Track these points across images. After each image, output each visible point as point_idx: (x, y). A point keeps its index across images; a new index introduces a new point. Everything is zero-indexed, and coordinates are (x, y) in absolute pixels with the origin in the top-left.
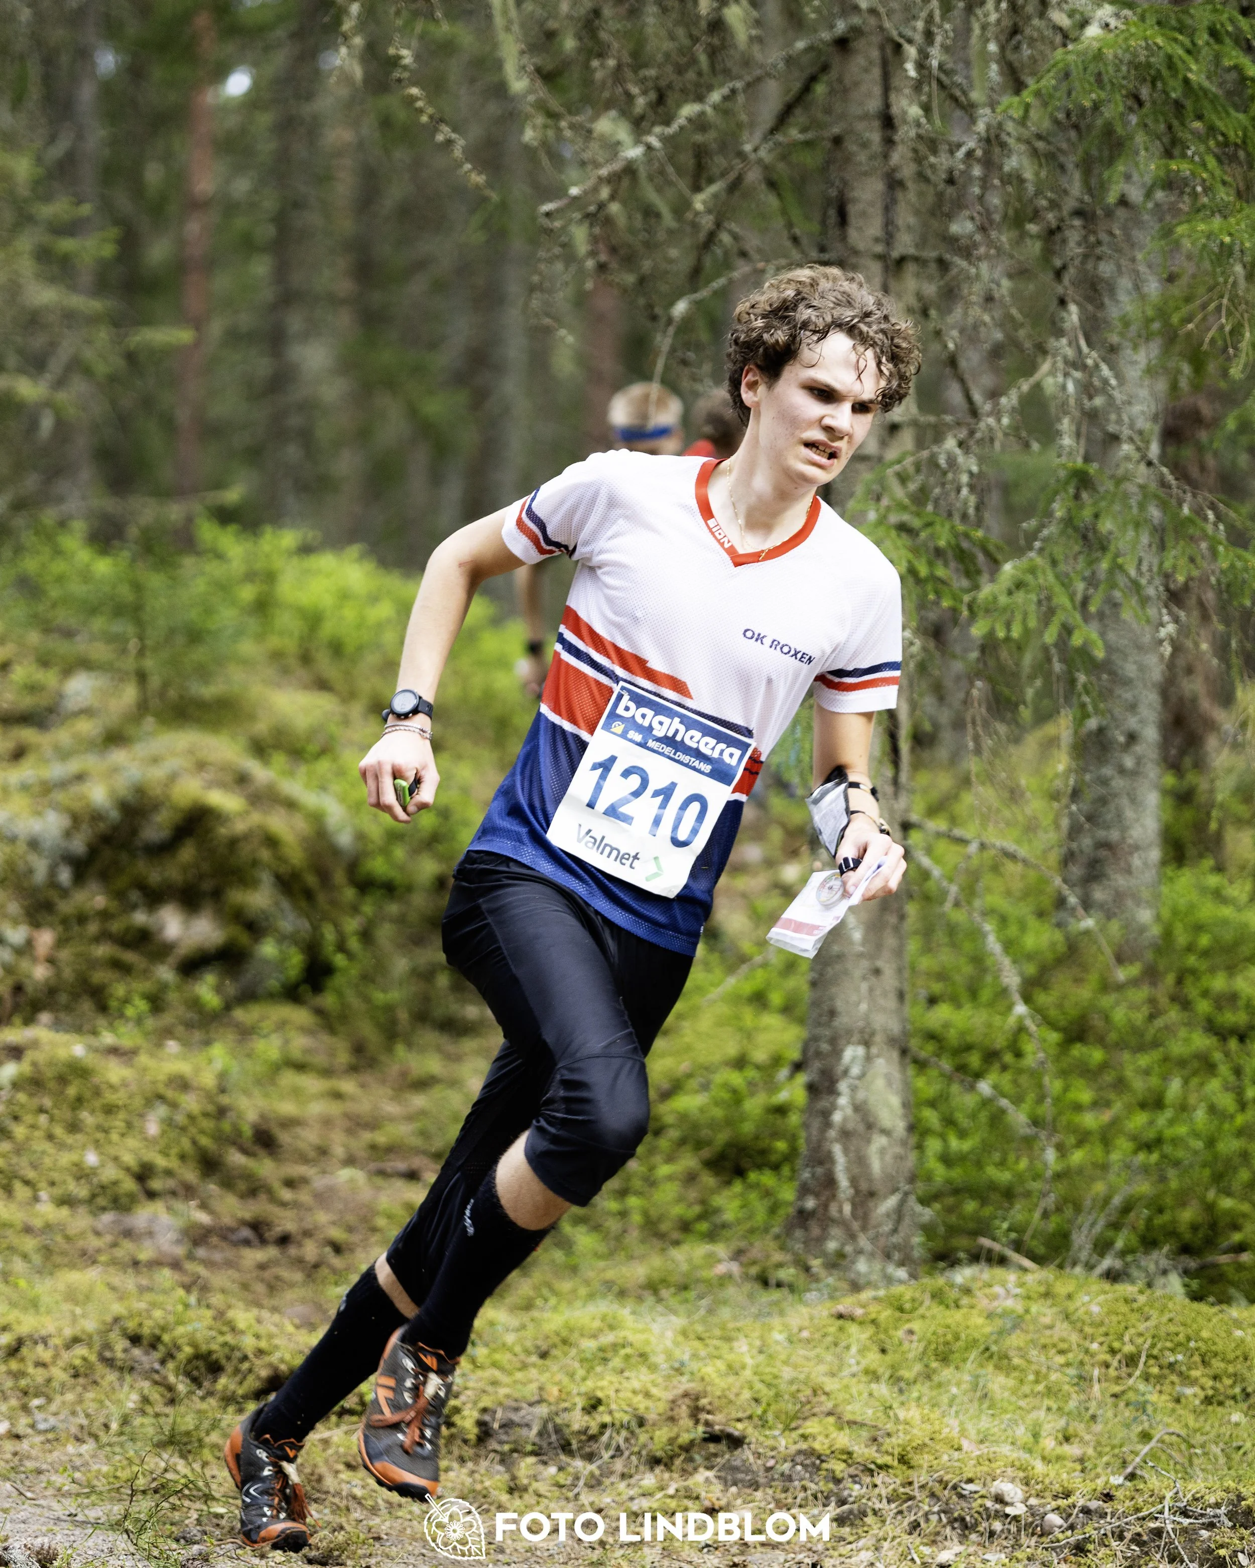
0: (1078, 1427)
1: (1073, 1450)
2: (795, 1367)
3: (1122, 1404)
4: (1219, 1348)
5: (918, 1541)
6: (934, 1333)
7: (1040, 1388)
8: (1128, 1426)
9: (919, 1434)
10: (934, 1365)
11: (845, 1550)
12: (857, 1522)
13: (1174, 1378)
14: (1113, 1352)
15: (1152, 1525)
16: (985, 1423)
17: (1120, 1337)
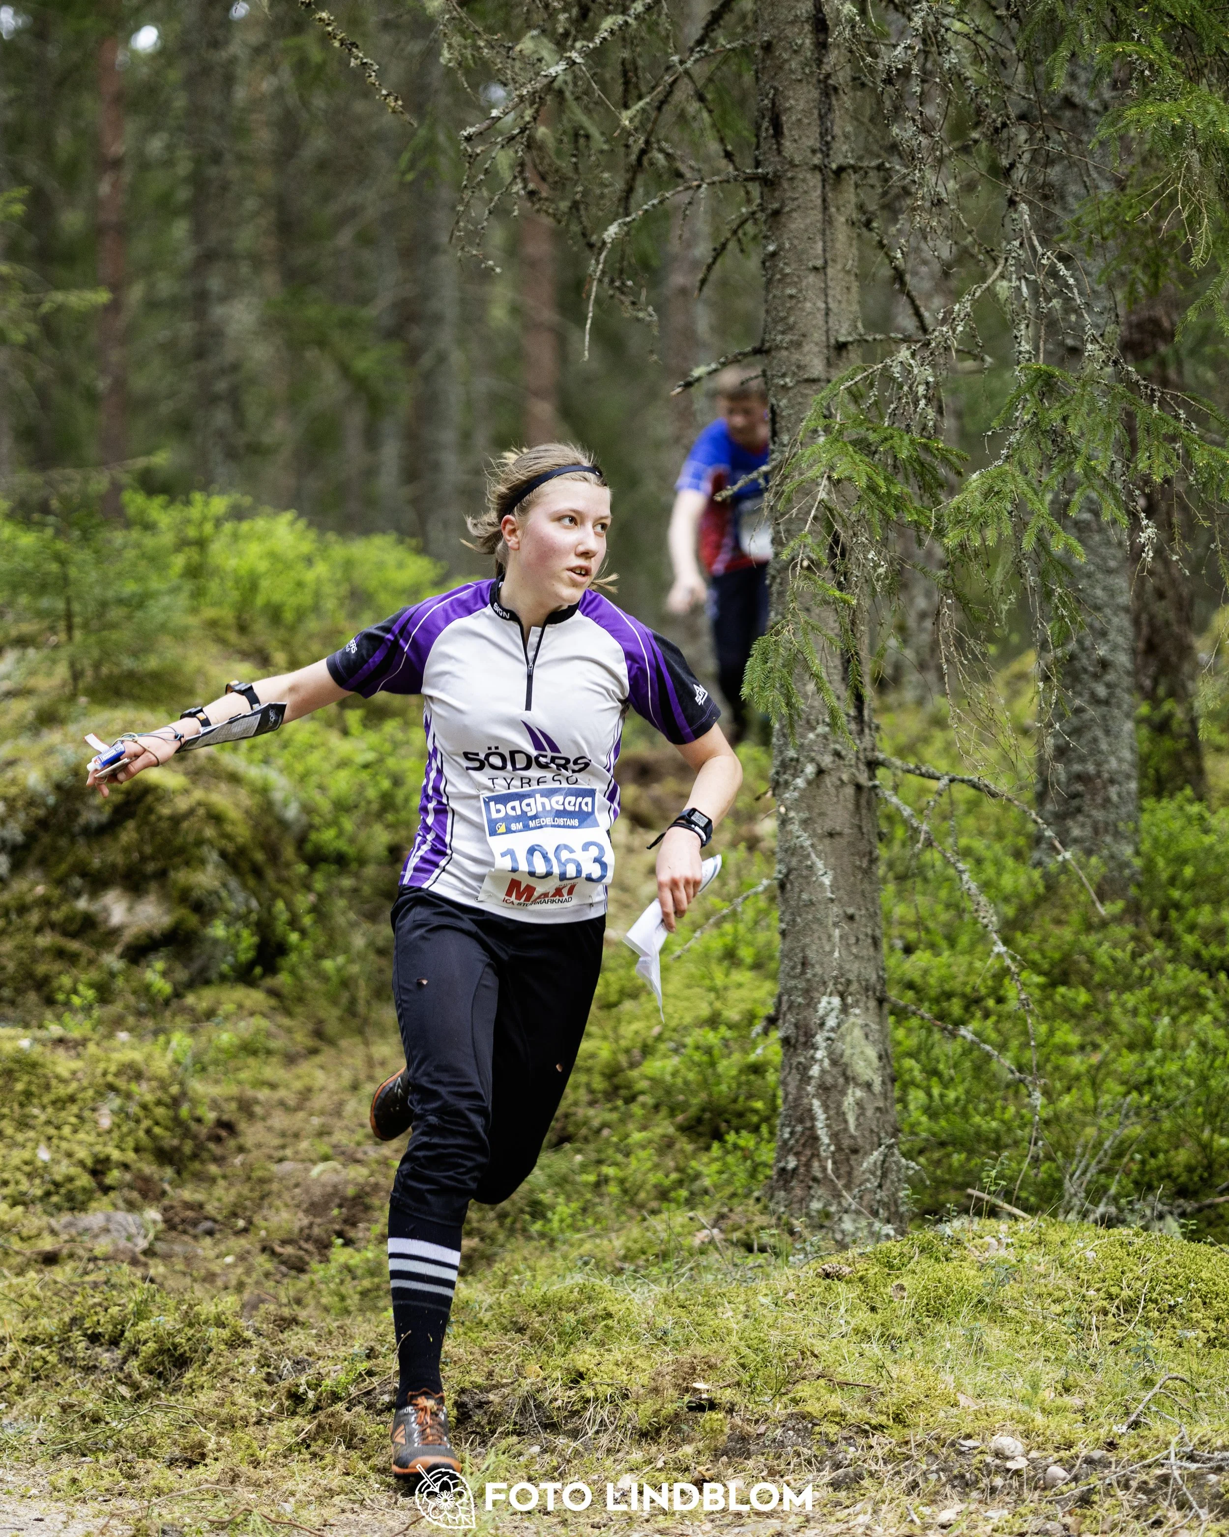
0: (1079, 1377)
1: (1074, 1401)
2: (783, 1330)
3: (1122, 1352)
4: (1220, 1288)
5: (917, 1501)
6: (925, 1288)
7: (1037, 1338)
8: (1129, 1373)
9: (914, 1390)
10: (927, 1320)
11: (842, 1514)
12: (855, 1486)
13: (1175, 1321)
14: (1111, 1297)
15: (1159, 1472)
16: (982, 1377)
17: (1118, 1283)
